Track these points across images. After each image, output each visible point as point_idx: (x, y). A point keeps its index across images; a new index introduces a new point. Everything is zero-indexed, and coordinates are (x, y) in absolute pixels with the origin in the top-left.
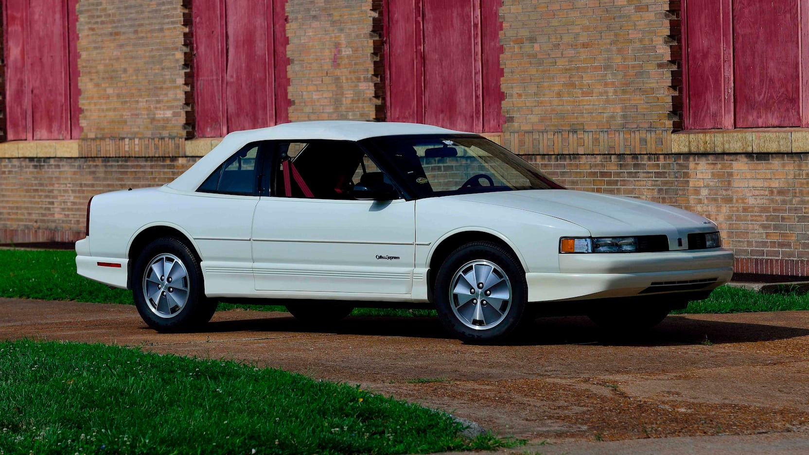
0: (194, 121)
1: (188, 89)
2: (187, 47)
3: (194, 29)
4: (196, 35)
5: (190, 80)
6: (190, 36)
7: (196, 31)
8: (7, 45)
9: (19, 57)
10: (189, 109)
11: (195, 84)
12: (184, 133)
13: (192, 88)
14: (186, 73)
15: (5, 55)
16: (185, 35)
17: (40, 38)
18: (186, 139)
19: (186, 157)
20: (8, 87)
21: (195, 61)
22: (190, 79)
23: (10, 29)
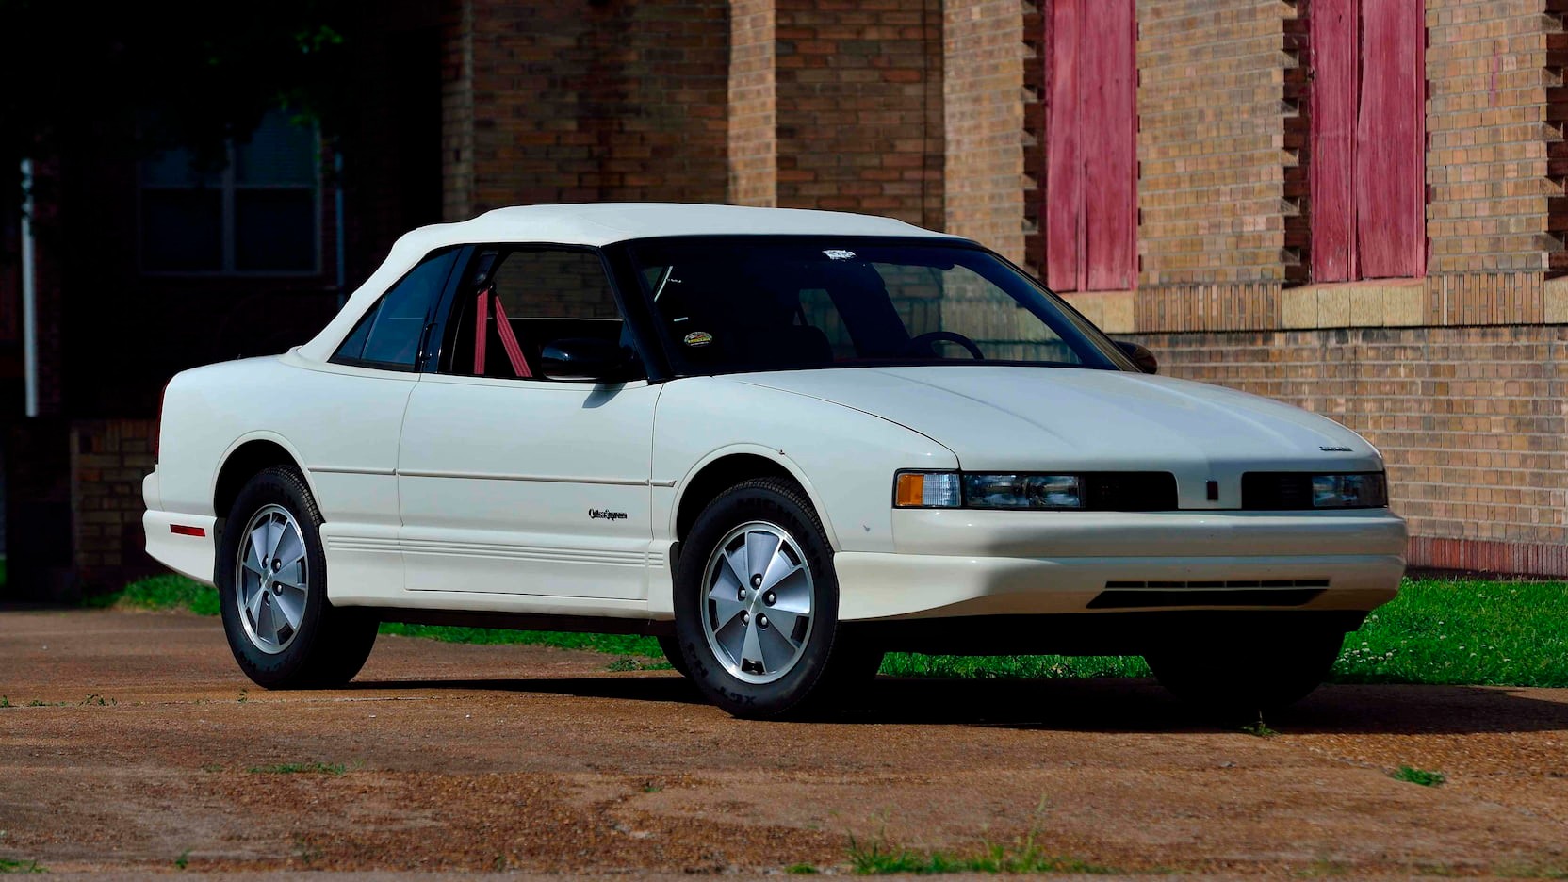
0: (1307, 239)
1: (1293, 160)
2: (1294, 57)
3: (1311, 10)
4: (1315, 25)
5: (1298, 140)
6: (1301, 27)
7: (1314, 16)
8: (1052, 54)
9: (1069, 83)
10: (1295, 211)
11: (1312, 148)
12: (1281, 271)
13: (1305, 158)
14: (1286, 120)
15: (1047, 78)
16: (1288, 25)
17: (1099, 36)
18: (1285, 287)
19: (1286, 331)
20: (1050, 160)
21: (1313, 90)
22: (1299, 135)
23: (1058, 14)
